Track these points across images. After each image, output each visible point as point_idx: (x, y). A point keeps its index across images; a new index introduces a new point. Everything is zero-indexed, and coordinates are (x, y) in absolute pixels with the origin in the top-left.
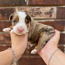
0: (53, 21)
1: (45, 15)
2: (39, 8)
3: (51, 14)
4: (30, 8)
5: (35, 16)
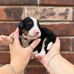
0: (69, 24)
1: (59, 17)
3: (66, 16)
5: (47, 17)
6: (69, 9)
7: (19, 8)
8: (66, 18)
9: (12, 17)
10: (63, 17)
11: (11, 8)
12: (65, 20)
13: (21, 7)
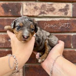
0: (69, 20)
2: (52, 4)
3: (66, 12)
4: (41, 4)
5: (47, 13)
6: (69, 5)
7: (17, 3)
8: (66, 14)
9: (10, 13)
10: (63, 13)
11: (9, 3)
12: (65, 16)
13: (19, 2)
